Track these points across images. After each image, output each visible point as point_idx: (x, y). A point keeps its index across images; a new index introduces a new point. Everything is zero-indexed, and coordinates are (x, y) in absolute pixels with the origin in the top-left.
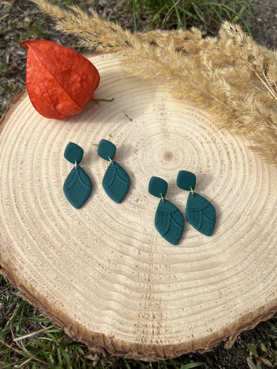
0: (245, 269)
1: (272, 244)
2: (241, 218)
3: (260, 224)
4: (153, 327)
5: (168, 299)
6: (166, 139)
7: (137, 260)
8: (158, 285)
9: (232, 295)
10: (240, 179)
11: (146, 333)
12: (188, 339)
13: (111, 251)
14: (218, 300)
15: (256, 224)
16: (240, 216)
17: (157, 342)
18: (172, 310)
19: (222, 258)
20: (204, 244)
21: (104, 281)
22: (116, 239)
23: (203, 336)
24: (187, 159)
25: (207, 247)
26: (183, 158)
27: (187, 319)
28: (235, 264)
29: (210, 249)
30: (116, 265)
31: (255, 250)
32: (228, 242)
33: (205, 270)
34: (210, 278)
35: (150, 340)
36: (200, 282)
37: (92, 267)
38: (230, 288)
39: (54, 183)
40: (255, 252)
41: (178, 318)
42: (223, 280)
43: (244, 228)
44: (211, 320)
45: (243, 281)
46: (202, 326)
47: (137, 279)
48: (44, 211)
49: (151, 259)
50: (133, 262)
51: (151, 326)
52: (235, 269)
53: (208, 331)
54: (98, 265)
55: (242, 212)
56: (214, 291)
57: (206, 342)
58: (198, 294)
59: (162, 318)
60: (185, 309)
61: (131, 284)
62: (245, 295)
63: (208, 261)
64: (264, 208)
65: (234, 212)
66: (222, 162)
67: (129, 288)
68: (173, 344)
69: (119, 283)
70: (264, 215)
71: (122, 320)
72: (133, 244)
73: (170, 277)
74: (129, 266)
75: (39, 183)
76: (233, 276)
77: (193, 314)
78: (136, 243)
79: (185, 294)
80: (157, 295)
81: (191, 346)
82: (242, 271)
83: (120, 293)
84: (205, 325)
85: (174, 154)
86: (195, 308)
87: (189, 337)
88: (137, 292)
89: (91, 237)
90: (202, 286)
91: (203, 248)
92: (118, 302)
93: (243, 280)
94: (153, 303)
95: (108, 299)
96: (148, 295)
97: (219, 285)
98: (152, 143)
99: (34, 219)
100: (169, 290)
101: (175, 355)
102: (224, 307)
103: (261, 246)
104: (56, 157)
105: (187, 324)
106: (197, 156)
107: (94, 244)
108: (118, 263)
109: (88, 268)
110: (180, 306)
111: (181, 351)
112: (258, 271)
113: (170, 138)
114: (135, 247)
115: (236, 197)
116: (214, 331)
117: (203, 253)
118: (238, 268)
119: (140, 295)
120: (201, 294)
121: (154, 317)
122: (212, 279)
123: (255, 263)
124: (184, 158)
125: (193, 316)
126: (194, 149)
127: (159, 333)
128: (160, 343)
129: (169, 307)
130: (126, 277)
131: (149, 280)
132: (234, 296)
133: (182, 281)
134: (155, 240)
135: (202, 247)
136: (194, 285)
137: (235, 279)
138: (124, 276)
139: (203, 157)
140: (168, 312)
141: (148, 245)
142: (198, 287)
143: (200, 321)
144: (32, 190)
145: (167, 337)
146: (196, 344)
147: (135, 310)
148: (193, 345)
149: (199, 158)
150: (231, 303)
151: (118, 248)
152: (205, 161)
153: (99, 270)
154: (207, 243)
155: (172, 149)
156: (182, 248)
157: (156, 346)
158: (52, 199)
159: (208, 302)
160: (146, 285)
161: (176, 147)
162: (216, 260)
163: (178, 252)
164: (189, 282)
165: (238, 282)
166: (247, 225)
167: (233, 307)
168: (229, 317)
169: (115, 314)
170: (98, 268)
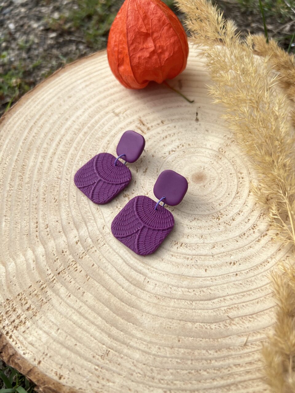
0: (159, 356)
1: (221, 363)
2: (213, 301)
3: (229, 327)
4: (19, 317)
5: (56, 306)
6: (215, 160)
7: (69, 246)
8: (61, 285)
9: (117, 368)
10: (257, 261)
11: (8, 315)
12: (33, 360)
13: (57, 220)
14: (97, 357)
15: (224, 322)
16: (214, 299)
17: (7, 333)
18: (48, 319)
19: (147, 321)
20: (144, 290)
21: (25, 239)
22: (71, 214)
23: (47, 374)
24: (216, 195)
25: (144, 295)
26: (212, 190)
27: (52, 341)
28: (154, 340)
29: (144, 300)
30: (48, 235)
31: (192, 349)
32: (171, 312)
33: (118, 315)
34: (113, 327)
35: (4, 325)
36: (99, 321)
37: (30, 218)
38: (122, 358)
39: (76, 129)
40: (190, 350)
41: (45, 332)
42: (124, 343)
43: (205, 314)
44: (71, 367)
45: (144, 366)
46: (57, 364)
47: (51, 263)
48: (45, 145)
49: (81, 257)
50: (63, 246)
51: (18, 314)
52: (149, 345)
53: (57, 375)
54: (35, 221)
55: (221, 295)
56: (104, 344)
57: (45, 382)
58: (86, 330)
59: (34, 317)
60: (59, 331)
61: (42, 261)
62: (130, 383)
63: (129, 310)
64: (254, 316)
65: (212, 288)
66: (254, 227)
67: (36, 264)
68: (17, 349)
69: (34, 251)
70: (246, 322)
71: (4, 284)
72: (80, 230)
73: (79, 288)
74: (56, 245)
75: (65, 121)
76: (139, 349)
77: (61, 344)
78: (83, 232)
79: (75, 317)
80: (52, 293)
81: (29, 370)
82: (154, 355)
83: (27, 260)
84: (59, 366)
85: (208, 180)
86: (69, 340)
87: (35, 360)
88: (39, 273)
89: (55, 193)
90: (98, 327)
91: (139, 293)
92: (17, 266)
93: (144, 364)
94: (40, 297)
95: (13, 256)
96: (44, 286)
97: (115, 344)
98: (196, 154)
99: (32, 146)
100: (65, 299)
101: (9, 361)
102: (96, 370)
103: (204, 352)
104: (98, 109)
105: (46, 347)
106: (231, 200)
107: (51, 202)
108: (52, 235)
109: (26, 217)
110: (58, 324)
111: (16, 364)
112: (172, 374)
113: (219, 162)
114: (79, 233)
115: (231, 274)
116: (62, 381)
117: (134, 298)
118: (153, 348)
119: (38, 279)
120: (88, 332)
121: (28, 309)
122: (114, 331)
123: (177, 362)
124: (214, 191)
125: (60, 345)
126: (235, 190)
127: (16, 327)
128: (8, 337)
129: (49, 314)
130: (44, 252)
131: (59, 274)
132: (118, 370)
133: (85, 303)
134: (102, 243)
135: (138, 291)
136: (92, 319)
137: (137, 355)
138: (44, 250)
139: (238, 206)
140: (43, 317)
141: (91, 243)
142: (93, 323)
143: (59, 357)
144: (54, 123)
145: (19, 338)
146: (34, 373)
147: (21, 286)
148: (30, 371)
149: (231, 203)
150: (107, 375)
151: (65, 223)
152: (236, 211)
153: (31, 227)
154: (148, 292)
155: (210, 173)
156: (118, 274)
157: (3, 335)
158: (60, 141)
159: (87, 347)
160: (52, 275)
161: (217, 175)
162: (138, 317)
163: (110, 274)
164: (90, 311)
165: (137, 361)
166: (212, 314)
167: (105, 380)
168: (90, 385)
169: (4, 274)
170: (32, 224)
